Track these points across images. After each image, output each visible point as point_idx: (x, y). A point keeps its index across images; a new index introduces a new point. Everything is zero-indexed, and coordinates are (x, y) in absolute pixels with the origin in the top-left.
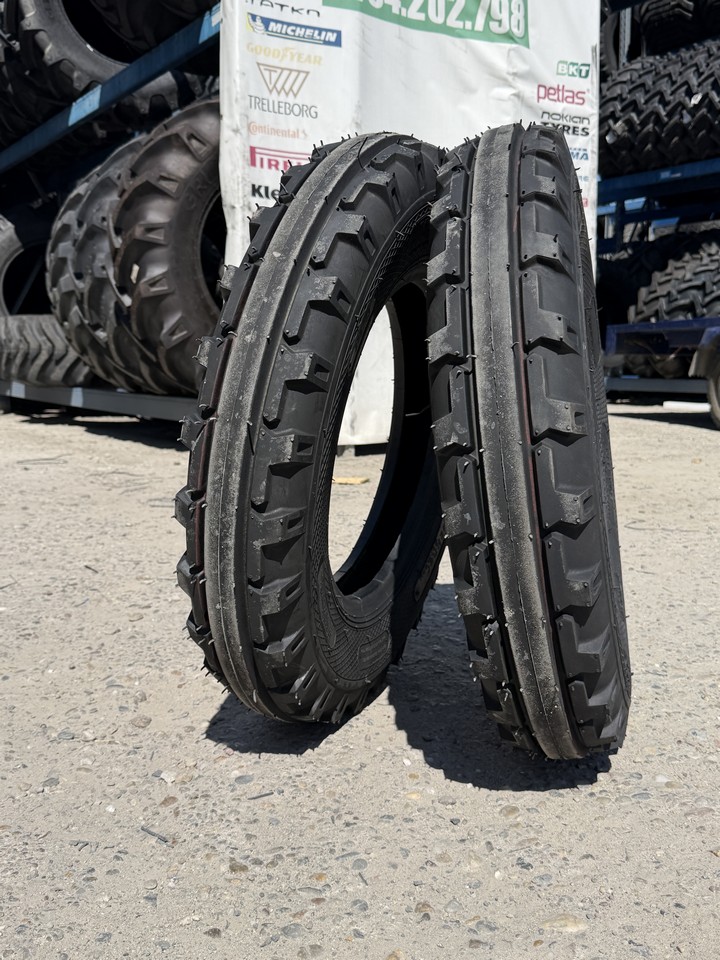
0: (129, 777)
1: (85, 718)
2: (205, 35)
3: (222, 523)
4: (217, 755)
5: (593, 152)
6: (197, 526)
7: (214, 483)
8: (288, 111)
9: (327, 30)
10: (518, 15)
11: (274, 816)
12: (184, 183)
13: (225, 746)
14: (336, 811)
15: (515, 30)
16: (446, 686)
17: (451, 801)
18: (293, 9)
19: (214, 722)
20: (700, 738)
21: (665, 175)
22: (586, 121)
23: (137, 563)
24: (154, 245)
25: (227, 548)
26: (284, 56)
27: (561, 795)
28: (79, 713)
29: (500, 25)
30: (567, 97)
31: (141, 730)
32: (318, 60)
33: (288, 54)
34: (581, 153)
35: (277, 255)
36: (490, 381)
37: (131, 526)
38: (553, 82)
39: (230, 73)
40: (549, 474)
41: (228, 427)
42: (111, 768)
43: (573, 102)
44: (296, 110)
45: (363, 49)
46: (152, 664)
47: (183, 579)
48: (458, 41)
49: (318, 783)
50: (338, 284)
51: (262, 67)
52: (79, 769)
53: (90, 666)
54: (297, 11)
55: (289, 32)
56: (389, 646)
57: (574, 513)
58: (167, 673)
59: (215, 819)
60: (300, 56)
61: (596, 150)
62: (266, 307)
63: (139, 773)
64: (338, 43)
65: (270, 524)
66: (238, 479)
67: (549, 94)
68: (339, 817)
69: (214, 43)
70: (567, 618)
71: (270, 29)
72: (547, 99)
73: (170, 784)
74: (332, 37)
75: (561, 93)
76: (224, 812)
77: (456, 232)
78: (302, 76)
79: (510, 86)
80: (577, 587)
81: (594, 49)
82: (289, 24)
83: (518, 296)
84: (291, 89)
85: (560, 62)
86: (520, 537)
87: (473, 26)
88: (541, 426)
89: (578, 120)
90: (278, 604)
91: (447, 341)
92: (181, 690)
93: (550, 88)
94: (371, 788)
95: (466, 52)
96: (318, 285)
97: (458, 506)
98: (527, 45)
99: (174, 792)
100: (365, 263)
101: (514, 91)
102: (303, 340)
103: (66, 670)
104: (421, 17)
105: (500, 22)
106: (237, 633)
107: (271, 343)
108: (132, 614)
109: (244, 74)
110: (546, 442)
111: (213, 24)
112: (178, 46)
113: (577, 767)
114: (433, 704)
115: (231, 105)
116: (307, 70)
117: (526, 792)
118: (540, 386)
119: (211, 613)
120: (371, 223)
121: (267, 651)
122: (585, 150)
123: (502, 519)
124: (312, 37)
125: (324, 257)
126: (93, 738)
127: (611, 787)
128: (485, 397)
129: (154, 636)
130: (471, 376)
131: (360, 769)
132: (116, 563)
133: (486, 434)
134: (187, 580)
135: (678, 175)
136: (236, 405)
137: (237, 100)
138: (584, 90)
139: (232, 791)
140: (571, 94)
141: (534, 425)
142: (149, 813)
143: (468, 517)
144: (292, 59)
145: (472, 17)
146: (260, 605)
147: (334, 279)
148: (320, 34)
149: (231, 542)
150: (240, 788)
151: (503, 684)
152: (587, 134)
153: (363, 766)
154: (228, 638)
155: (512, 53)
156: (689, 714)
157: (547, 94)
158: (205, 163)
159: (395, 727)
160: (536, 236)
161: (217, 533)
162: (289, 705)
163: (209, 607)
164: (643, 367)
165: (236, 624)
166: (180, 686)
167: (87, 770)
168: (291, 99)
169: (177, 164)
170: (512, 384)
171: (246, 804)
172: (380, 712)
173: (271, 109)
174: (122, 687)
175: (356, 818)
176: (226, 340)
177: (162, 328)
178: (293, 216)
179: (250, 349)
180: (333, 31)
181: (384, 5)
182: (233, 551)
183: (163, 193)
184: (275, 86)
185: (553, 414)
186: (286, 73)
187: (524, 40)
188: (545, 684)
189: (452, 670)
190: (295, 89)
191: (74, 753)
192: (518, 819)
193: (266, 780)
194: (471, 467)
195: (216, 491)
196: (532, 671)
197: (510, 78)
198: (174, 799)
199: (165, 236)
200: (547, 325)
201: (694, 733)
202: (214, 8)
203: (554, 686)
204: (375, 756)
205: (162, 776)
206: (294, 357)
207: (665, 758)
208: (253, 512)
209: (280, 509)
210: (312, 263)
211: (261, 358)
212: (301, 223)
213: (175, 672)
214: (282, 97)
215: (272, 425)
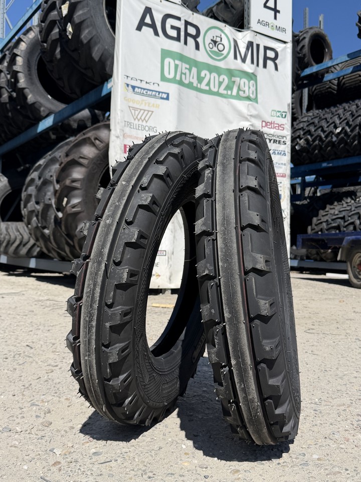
0: (37, 451)
1: (17, 421)
2: (104, 93)
3: (90, 313)
4: (85, 441)
5: (288, 152)
6: (77, 315)
7: (87, 293)
8: (143, 129)
9: (162, 93)
10: (253, 89)
11: (111, 472)
12: (92, 160)
13: (89, 437)
14: (144, 471)
15: (251, 95)
16: (208, 408)
17: (205, 466)
18: (146, 82)
19: (84, 425)
20: (336, 436)
21: (324, 165)
22: (285, 138)
23: (54, 344)
24: (75, 189)
25: (92, 326)
26: (142, 103)
27: (263, 464)
28: (15, 418)
29: (244, 93)
30: (276, 127)
31: (46, 428)
32: (158, 106)
33: (144, 103)
34: (283, 153)
35: (124, 183)
36: (224, 244)
37: (53, 326)
38: (269, 119)
39: (115, 110)
40: (253, 290)
41: (95, 265)
42: (28, 446)
43: (279, 129)
44: (147, 128)
45: (179, 102)
46: (56, 395)
47: (69, 344)
48: (224, 100)
49: (136, 456)
50: (153, 197)
51: (131, 108)
52: (11, 446)
53: (23, 395)
54: (148, 83)
55: (144, 92)
56: (178, 386)
57: (265, 310)
58: (62, 399)
59: (80, 473)
60: (149, 104)
61: (290, 151)
62: (117, 207)
63: (43, 449)
64: (167, 98)
65: (115, 314)
66: (99, 291)
67: (267, 125)
68: (146, 474)
69: (108, 97)
70: (263, 365)
71: (135, 91)
72: (266, 128)
73: (58, 455)
74: (165, 96)
75: (273, 125)
76: (85, 470)
77: (210, 175)
78: (150, 113)
79: (249, 121)
80: (268, 349)
81: (289, 105)
82: (144, 89)
83: (238, 204)
84: (145, 119)
85: (273, 110)
86: (239, 322)
87: (232, 93)
88: (249, 266)
89: (281, 137)
90: (117, 357)
91: (204, 224)
92: (69, 408)
93: (268, 122)
94: (164, 459)
95: (228, 105)
96: (143, 197)
97: (208, 306)
98: (257, 102)
99: (60, 459)
100: (167, 189)
101: (250, 123)
102: (135, 223)
103: (11, 396)
104: (207, 88)
105: (244, 91)
106: (95, 372)
107: (119, 224)
108: (48, 369)
109: (122, 111)
110: (251, 274)
111: (109, 88)
112: (92, 97)
113: (272, 450)
114: (200, 417)
115: (115, 125)
116: (152, 110)
117: (245, 462)
118: (248, 247)
119: (82, 362)
120: (170, 170)
121: (111, 383)
122: (284, 151)
123: (230, 313)
124: (155, 96)
125: (146, 185)
126: (20, 431)
127: (289, 460)
128: (222, 251)
129: (58, 381)
130: (215, 241)
131: (159, 450)
132: (43, 344)
133: (222, 269)
134: (71, 344)
135: (331, 165)
136: (100, 254)
137: (118, 123)
138: (284, 123)
139: (90, 459)
140: (277, 125)
141: (245, 266)
142: (46, 469)
143: (213, 311)
144: (145, 105)
145: (231, 89)
146: (108, 358)
147: (151, 195)
148: (159, 94)
149: (94, 323)
150: (95, 458)
151: (231, 401)
152: (285, 144)
153: (160, 448)
154: (91, 376)
155: (250, 106)
156: (331, 424)
157: (266, 125)
158: (102, 151)
159: (179, 429)
160: (247, 177)
161: (87, 319)
162: (122, 413)
163: (81, 359)
164: (316, 256)
165: (95, 368)
166: (69, 406)
167: (15, 447)
168: (144, 124)
169: (88, 151)
170: (235, 245)
171: (97, 466)
172: (173, 421)
173: (135, 127)
174: (38, 406)
175: (154, 474)
176: (97, 222)
177: (77, 228)
178: (132, 166)
179: (109, 226)
180: (165, 93)
181: (190, 82)
182: (95, 328)
183: (81, 165)
184: (137, 117)
185: (255, 260)
186: (142, 111)
187: (256, 100)
188: (252, 401)
189: (211, 401)
190: (147, 119)
191: (10, 438)
192: (240, 476)
193: (109, 454)
194: (214, 286)
195: (88, 297)
196: (246, 393)
197: (249, 117)
198: (59, 463)
199: (81, 185)
200: (252, 218)
201: (333, 434)
202: (109, 80)
203: (257, 403)
204: (167, 443)
205: (54, 451)
206: (130, 231)
207: (317, 446)
208: (106, 308)
209: (120, 307)
210: (141, 187)
211: (113, 231)
212: (136, 169)
213: (67, 399)
214: (140, 122)
215: (118, 264)
